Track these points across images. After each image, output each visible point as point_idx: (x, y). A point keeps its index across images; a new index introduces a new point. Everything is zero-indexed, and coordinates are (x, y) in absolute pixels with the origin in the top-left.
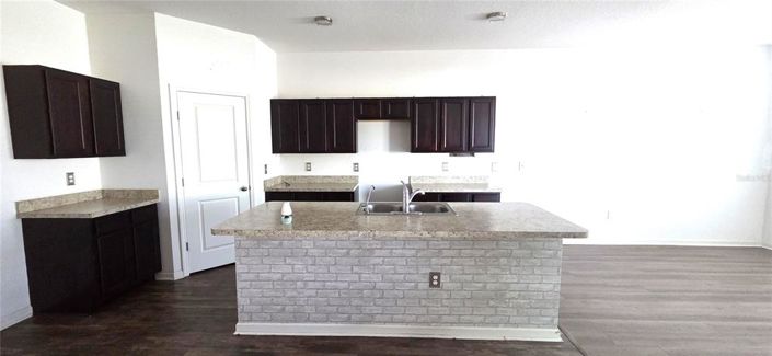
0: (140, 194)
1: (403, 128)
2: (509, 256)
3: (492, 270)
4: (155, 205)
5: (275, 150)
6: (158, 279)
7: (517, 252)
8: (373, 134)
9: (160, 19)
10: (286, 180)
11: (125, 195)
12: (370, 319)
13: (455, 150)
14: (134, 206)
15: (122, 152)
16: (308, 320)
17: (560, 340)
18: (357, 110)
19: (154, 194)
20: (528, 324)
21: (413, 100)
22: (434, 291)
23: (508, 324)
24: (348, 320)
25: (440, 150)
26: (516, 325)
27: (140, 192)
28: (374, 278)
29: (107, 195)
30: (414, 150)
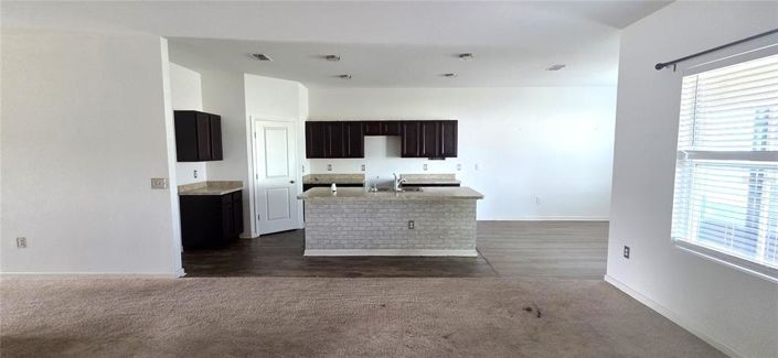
0: (231, 184)
1: (396, 141)
2: (450, 211)
3: (441, 219)
4: (240, 191)
5: (309, 156)
6: (241, 237)
7: (453, 210)
8: (375, 144)
9: (247, 77)
10: (315, 177)
11: (222, 184)
12: (377, 247)
13: (431, 156)
14: (228, 192)
15: (220, 158)
16: (344, 248)
17: (476, 255)
18: (365, 128)
19: (240, 184)
20: (459, 248)
21: (402, 122)
22: (411, 232)
23: (450, 248)
24: (365, 248)
25: (421, 156)
26: (454, 248)
27: (232, 182)
28: (379, 224)
29: (210, 184)
30: (403, 156)
